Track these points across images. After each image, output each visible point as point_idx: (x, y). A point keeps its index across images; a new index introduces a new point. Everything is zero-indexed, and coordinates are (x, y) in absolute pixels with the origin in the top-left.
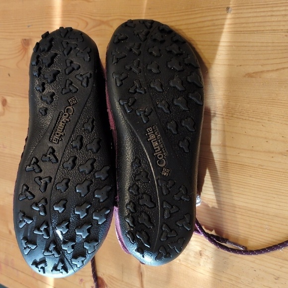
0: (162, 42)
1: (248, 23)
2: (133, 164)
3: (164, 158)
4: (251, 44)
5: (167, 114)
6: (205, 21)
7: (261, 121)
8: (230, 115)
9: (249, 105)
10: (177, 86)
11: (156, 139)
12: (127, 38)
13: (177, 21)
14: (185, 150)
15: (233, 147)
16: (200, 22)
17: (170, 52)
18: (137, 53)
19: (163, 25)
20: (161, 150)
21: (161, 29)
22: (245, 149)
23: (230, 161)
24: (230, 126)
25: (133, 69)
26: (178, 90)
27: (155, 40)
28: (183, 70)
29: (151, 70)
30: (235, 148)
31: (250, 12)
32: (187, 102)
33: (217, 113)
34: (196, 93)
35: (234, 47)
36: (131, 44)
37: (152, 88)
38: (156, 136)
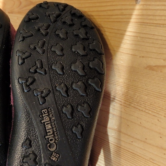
0: (71, 25)
1: (156, 16)
2: (24, 145)
3: (55, 142)
4: (156, 37)
5: (65, 97)
6: (114, 10)
7: (157, 115)
8: (128, 103)
9: (146, 97)
10: (77, 71)
11: (49, 122)
12: (37, 18)
13: (90, 7)
14: (78, 135)
15: (127, 135)
16: (110, 10)
17: (77, 36)
18: (44, 33)
19: (75, 9)
20: (53, 133)
21: (72, 12)
22: (138, 140)
23: (123, 148)
24: (127, 114)
25: (37, 49)
26: (79, 74)
27: (64, 23)
28: (86, 55)
29: (55, 52)
30: (129, 136)
31: (158, 5)
32: (86, 88)
33: (116, 98)
34: (96, 79)
35: (139, 38)
36: (40, 24)
37: (53, 70)
38: (50, 118)
